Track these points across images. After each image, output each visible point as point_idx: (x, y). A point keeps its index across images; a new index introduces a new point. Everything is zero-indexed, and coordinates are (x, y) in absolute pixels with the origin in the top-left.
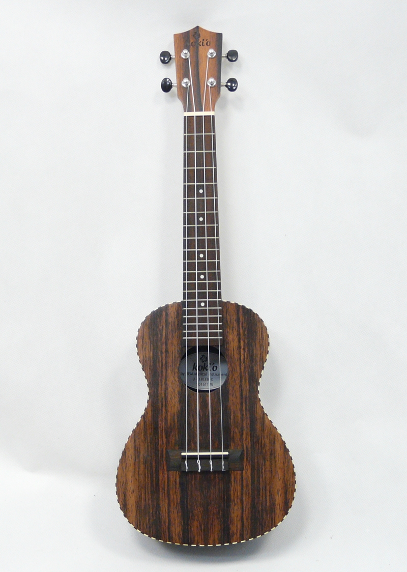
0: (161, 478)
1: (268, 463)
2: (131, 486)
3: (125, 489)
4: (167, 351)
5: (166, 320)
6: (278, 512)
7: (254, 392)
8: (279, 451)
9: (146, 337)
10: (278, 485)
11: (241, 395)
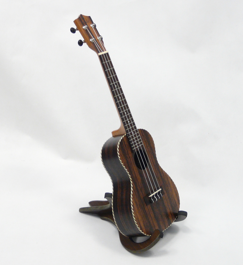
0: (146, 210)
1: (169, 187)
2: (140, 218)
3: (139, 221)
4: (129, 157)
5: (125, 144)
6: (177, 204)
7: (156, 161)
8: (170, 182)
9: (122, 154)
10: (174, 194)
11: (154, 165)
